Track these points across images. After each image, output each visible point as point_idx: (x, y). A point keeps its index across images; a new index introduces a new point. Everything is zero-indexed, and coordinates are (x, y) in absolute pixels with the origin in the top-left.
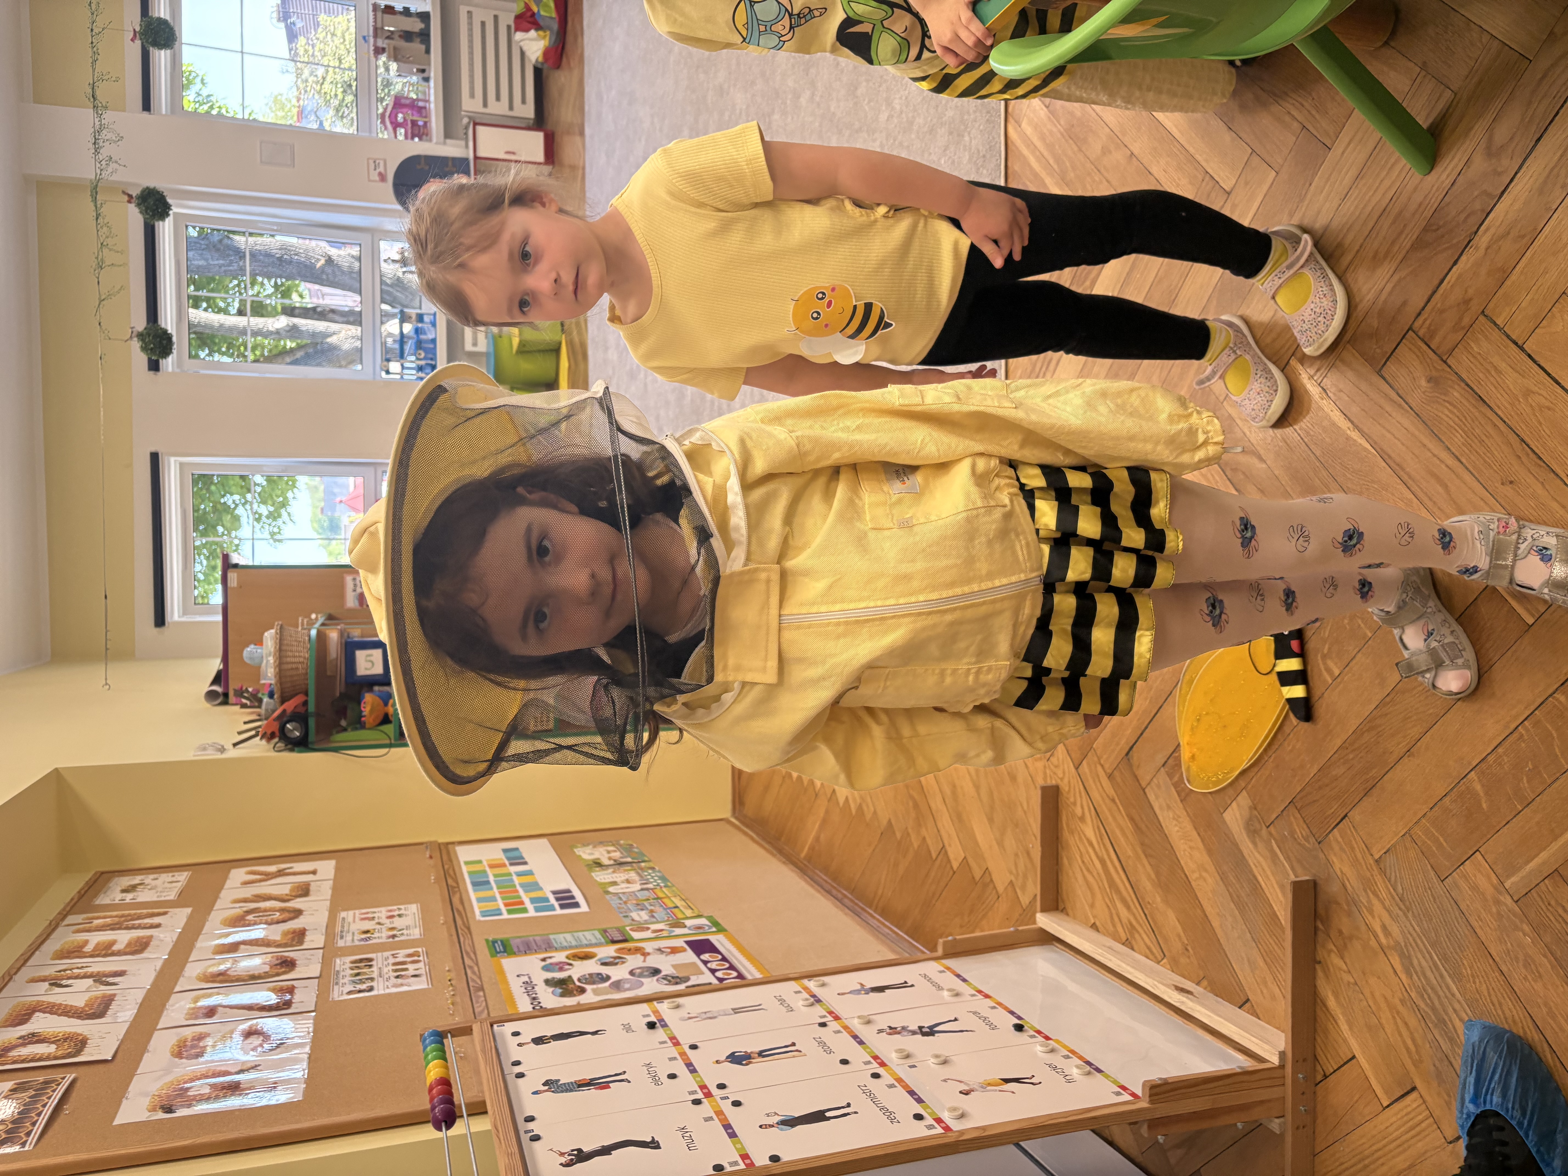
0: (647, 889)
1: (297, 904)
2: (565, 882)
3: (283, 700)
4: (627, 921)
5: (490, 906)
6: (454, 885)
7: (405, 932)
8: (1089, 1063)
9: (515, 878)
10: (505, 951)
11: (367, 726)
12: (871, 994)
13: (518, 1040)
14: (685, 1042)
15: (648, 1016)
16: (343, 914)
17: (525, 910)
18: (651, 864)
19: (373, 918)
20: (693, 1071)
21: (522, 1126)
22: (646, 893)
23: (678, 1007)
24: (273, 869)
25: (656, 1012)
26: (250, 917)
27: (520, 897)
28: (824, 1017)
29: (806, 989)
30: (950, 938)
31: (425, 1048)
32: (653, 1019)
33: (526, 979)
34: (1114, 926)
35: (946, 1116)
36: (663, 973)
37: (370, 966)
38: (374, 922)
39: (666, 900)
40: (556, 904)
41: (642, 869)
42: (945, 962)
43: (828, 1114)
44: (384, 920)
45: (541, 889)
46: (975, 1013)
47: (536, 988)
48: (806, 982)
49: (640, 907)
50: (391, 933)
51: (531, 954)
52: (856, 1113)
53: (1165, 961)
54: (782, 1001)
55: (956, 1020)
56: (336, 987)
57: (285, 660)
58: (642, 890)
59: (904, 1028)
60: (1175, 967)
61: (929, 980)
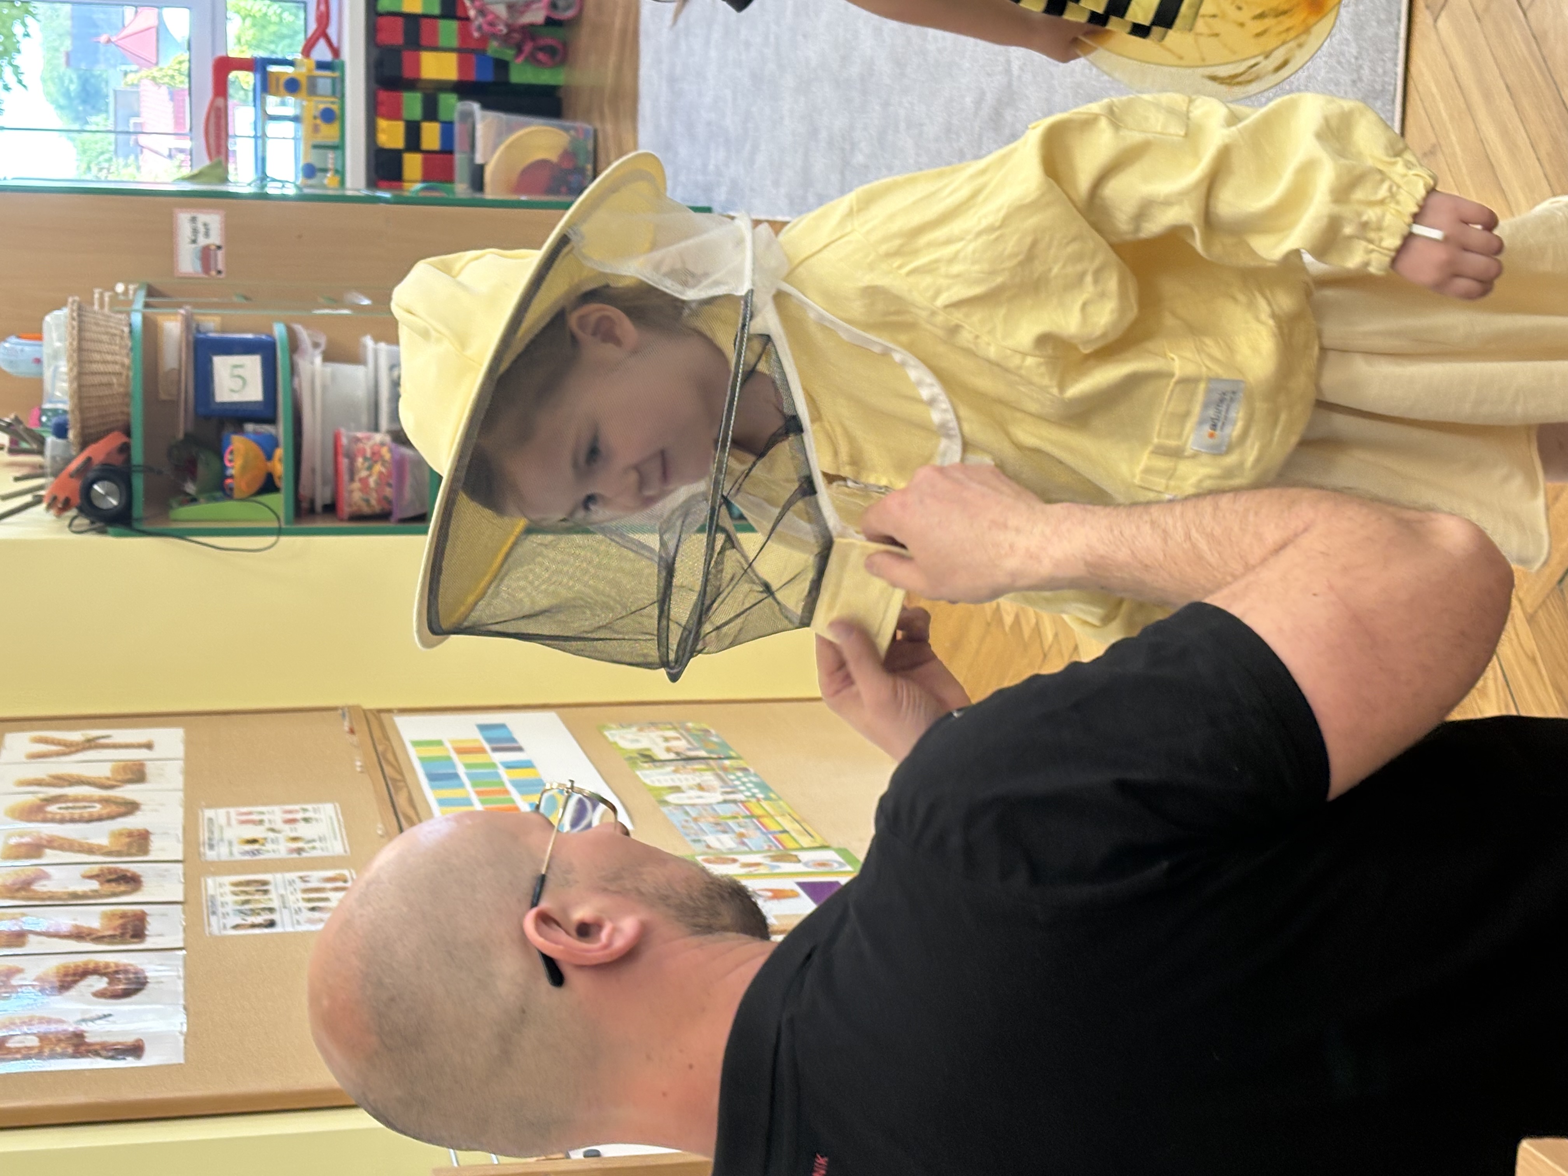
0: (735, 802)
1: (129, 792)
3: (85, 442)
6: (397, 776)
7: (317, 844)
9: (502, 771)
11: (237, 494)
16: (209, 813)
19: (261, 822)
22: (732, 807)
24: (76, 736)
26: (53, 808)
27: (511, 801)
37: (266, 892)
38: (262, 828)
39: (766, 821)
41: (725, 769)
44: (279, 825)
49: (721, 827)
50: (295, 845)
56: (213, 919)
58: (725, 802)
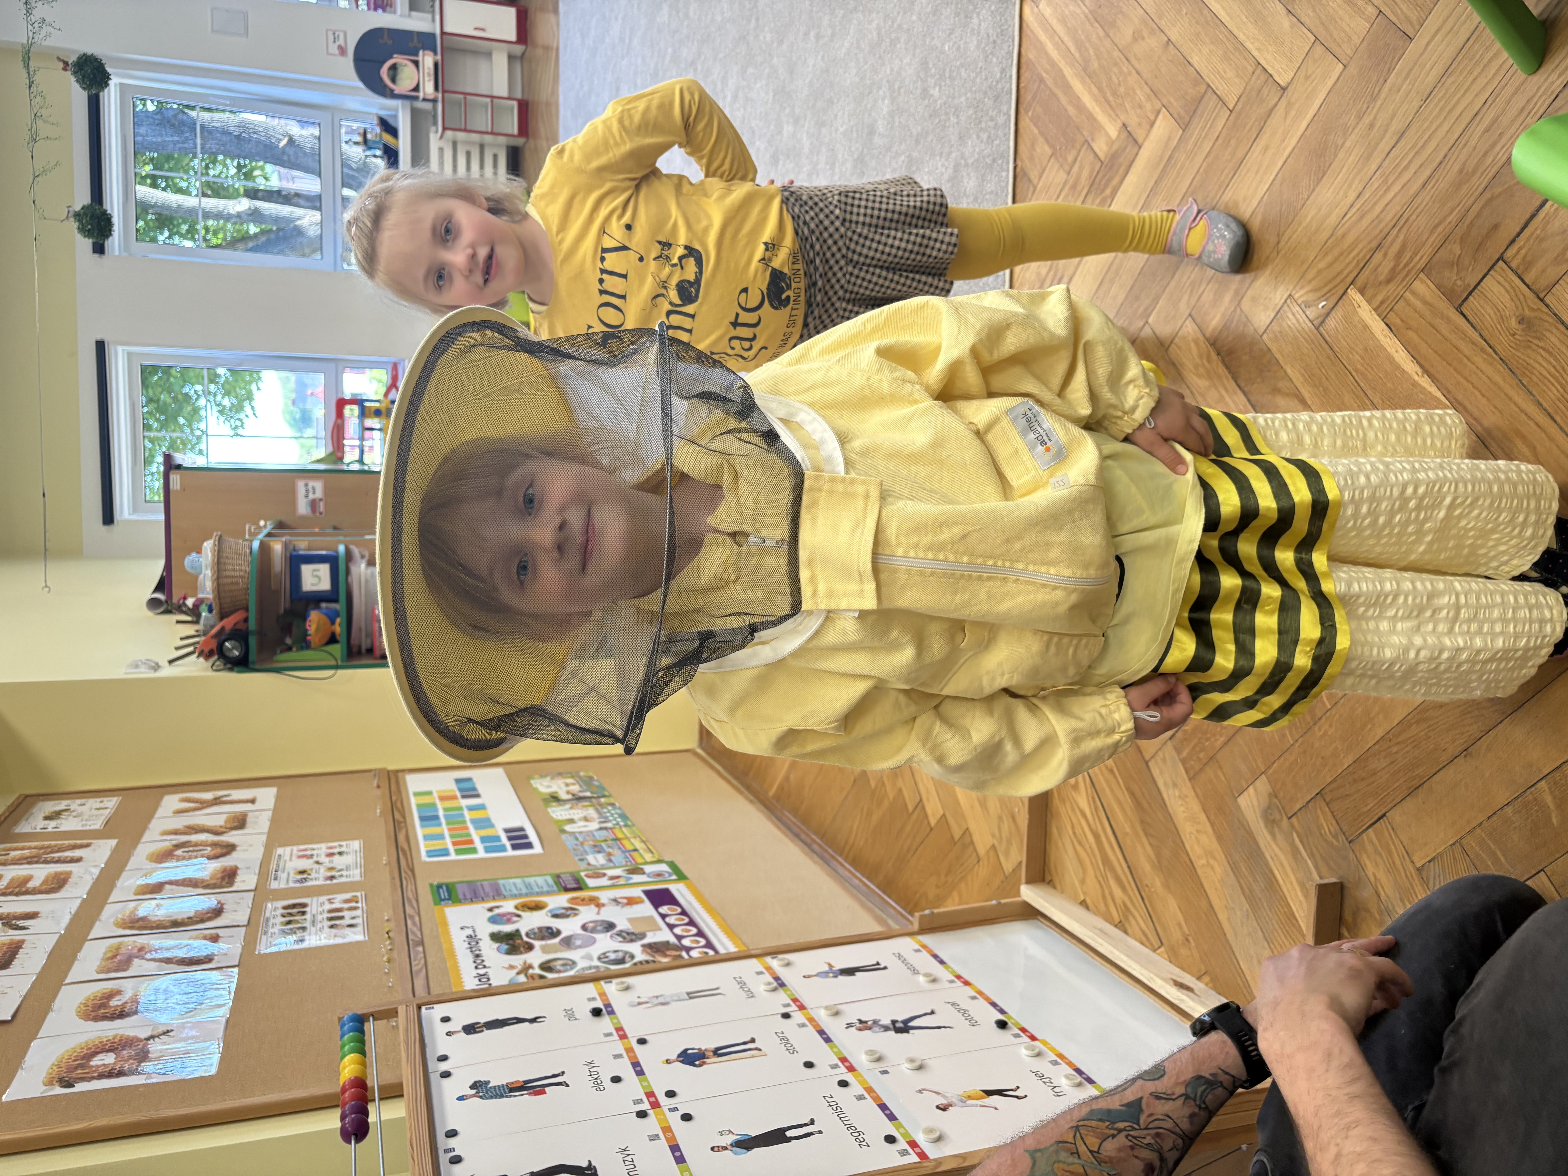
0: (606, 829)
1: (231, 837)
2: (519, 819)
3: (222, 617)
4: (583, 865)
5: (437, 845)
6: (401, 819)
7: (344, 873)
8: (1079, 1072)
9: (466, 813)
10: (449, 899)
11: (313, 645)
12: (840, 977)
13: (448, 1027)
14: (633, 1035)
15: (594, 999)
16: (280, 851)
17: (474, 851)
18: (612, 800)
19: (311, 856)
20: (640, 1073)
21: (443, 1142)
22: (604, 833)
23: (627, 988)
24: (208, 796)
25: (603, 995)
26: (179, 852)
27: (469, 835)
28: (788, 1005)
29: (769, 969)
30: (927, 912)
31: (342, 1036)
32: (599, 1004)
33: (469, 932)
34: (1107, 906)
35: (921, 1139)
36: (618, 928)
37: (304, 913)
38: (311, 861)
39: (625, 842)
40: (508, 844)
41: (601, 805)
42: (921, 938)
43: (789, 1134)
44: (322, 859)
45: (492, 826)
46: (953, 1004)
47: (481, 943)
48: (768, 959)
49: (597, 849)
50: (330, 874)
51: (477, 902)
52: (820, 1132)
53: (1162, 949)
54: (742, 984)
55: (932, 1013)
56: (264, 938)
57: (224, 574)
58: (601, 829)
59: (875, 1022)
60: (1174, 957)
61: (904, 961)
